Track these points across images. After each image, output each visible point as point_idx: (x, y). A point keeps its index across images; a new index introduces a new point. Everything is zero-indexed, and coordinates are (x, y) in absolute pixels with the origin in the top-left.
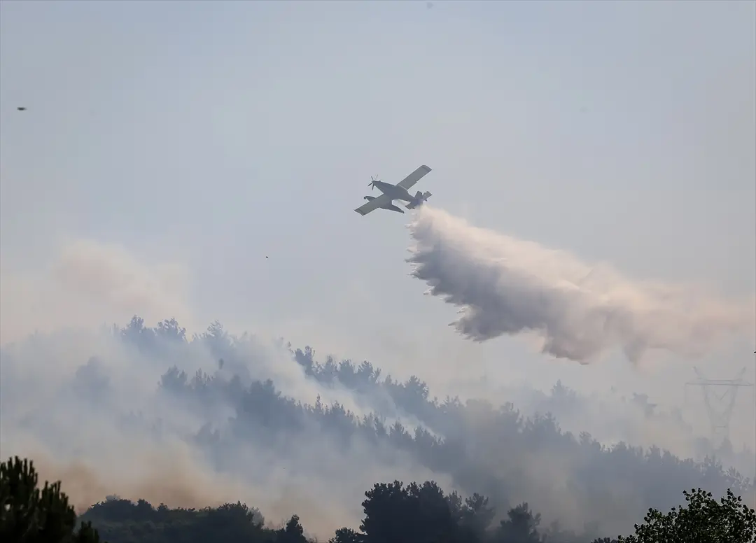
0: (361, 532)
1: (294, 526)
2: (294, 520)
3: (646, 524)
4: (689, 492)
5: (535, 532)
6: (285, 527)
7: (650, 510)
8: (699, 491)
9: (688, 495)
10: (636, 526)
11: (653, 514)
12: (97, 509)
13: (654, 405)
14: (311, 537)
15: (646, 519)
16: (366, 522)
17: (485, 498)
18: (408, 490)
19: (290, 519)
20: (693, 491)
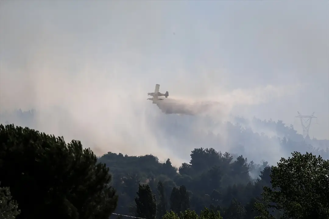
0: (190, 164)
1: (168, 162)
2: (169, 160)
3: (280, 162)
4: (293, 153)
5: (246, 164)
6: (165, 162)
7: (282, 158)
8: (296, 152)
9: (293, 154)
10: (277, 163)
11: (283, 159)
12: (105, 156)
13: (284, 124)
14: (174, 166)
15: (280, 161)
16: (192, 161)
17: (229, 153)
18: (205, 150)
19: (167, 160)
20: (294, 152)
